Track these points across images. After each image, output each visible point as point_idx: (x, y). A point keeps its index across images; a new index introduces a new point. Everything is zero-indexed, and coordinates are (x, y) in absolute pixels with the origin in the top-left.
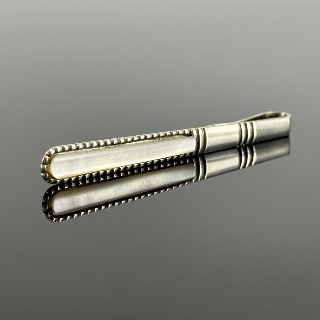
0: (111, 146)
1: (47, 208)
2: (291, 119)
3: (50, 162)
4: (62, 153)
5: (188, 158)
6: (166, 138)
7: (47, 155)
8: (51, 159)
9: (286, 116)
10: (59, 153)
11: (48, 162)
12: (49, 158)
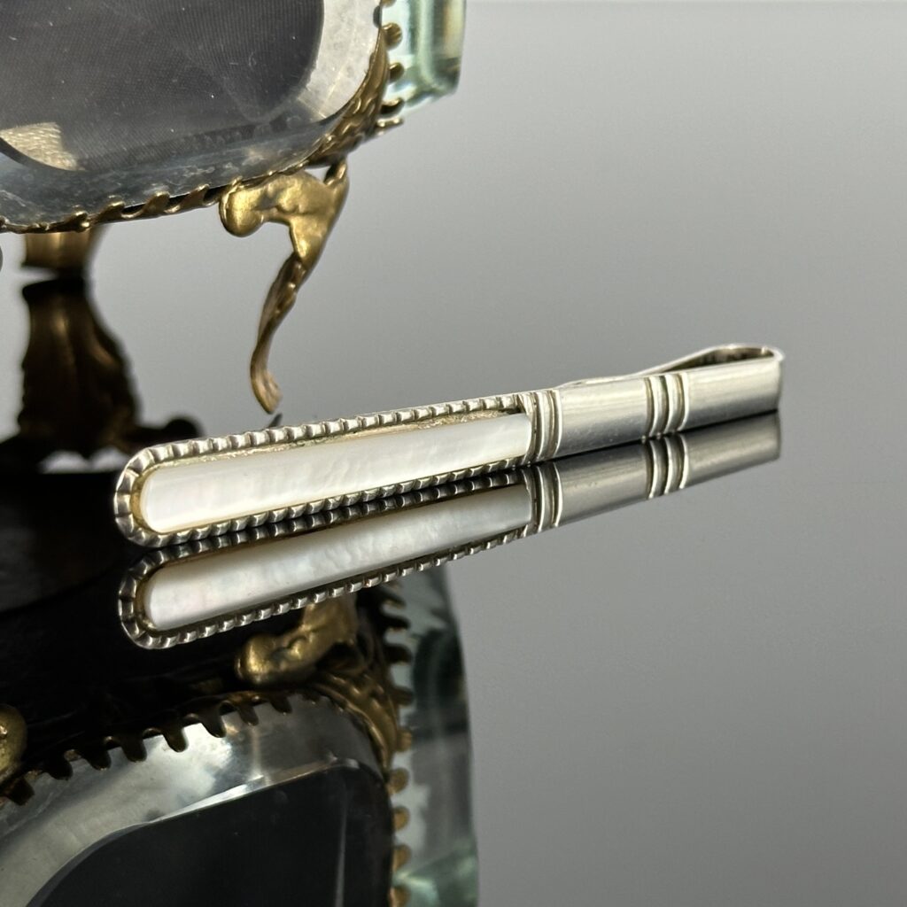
0: (305, 442)
1: (132, 611)
2: (782, 365)
3: (139, 486)
4: (171, 463)
5: (509, 471)
6: (452, 419)
7: (130, 468)
8: (141, 479)
9: (770, 354)
10: (166, 464)
11: (135, 488)
12: (137, 475)
